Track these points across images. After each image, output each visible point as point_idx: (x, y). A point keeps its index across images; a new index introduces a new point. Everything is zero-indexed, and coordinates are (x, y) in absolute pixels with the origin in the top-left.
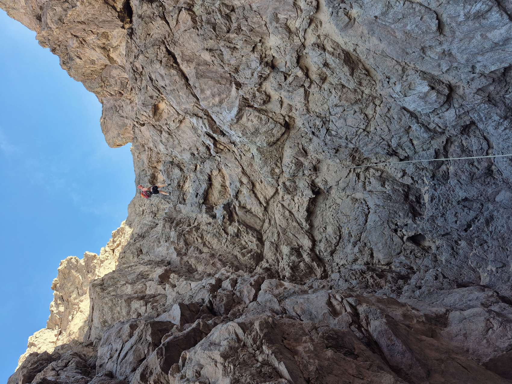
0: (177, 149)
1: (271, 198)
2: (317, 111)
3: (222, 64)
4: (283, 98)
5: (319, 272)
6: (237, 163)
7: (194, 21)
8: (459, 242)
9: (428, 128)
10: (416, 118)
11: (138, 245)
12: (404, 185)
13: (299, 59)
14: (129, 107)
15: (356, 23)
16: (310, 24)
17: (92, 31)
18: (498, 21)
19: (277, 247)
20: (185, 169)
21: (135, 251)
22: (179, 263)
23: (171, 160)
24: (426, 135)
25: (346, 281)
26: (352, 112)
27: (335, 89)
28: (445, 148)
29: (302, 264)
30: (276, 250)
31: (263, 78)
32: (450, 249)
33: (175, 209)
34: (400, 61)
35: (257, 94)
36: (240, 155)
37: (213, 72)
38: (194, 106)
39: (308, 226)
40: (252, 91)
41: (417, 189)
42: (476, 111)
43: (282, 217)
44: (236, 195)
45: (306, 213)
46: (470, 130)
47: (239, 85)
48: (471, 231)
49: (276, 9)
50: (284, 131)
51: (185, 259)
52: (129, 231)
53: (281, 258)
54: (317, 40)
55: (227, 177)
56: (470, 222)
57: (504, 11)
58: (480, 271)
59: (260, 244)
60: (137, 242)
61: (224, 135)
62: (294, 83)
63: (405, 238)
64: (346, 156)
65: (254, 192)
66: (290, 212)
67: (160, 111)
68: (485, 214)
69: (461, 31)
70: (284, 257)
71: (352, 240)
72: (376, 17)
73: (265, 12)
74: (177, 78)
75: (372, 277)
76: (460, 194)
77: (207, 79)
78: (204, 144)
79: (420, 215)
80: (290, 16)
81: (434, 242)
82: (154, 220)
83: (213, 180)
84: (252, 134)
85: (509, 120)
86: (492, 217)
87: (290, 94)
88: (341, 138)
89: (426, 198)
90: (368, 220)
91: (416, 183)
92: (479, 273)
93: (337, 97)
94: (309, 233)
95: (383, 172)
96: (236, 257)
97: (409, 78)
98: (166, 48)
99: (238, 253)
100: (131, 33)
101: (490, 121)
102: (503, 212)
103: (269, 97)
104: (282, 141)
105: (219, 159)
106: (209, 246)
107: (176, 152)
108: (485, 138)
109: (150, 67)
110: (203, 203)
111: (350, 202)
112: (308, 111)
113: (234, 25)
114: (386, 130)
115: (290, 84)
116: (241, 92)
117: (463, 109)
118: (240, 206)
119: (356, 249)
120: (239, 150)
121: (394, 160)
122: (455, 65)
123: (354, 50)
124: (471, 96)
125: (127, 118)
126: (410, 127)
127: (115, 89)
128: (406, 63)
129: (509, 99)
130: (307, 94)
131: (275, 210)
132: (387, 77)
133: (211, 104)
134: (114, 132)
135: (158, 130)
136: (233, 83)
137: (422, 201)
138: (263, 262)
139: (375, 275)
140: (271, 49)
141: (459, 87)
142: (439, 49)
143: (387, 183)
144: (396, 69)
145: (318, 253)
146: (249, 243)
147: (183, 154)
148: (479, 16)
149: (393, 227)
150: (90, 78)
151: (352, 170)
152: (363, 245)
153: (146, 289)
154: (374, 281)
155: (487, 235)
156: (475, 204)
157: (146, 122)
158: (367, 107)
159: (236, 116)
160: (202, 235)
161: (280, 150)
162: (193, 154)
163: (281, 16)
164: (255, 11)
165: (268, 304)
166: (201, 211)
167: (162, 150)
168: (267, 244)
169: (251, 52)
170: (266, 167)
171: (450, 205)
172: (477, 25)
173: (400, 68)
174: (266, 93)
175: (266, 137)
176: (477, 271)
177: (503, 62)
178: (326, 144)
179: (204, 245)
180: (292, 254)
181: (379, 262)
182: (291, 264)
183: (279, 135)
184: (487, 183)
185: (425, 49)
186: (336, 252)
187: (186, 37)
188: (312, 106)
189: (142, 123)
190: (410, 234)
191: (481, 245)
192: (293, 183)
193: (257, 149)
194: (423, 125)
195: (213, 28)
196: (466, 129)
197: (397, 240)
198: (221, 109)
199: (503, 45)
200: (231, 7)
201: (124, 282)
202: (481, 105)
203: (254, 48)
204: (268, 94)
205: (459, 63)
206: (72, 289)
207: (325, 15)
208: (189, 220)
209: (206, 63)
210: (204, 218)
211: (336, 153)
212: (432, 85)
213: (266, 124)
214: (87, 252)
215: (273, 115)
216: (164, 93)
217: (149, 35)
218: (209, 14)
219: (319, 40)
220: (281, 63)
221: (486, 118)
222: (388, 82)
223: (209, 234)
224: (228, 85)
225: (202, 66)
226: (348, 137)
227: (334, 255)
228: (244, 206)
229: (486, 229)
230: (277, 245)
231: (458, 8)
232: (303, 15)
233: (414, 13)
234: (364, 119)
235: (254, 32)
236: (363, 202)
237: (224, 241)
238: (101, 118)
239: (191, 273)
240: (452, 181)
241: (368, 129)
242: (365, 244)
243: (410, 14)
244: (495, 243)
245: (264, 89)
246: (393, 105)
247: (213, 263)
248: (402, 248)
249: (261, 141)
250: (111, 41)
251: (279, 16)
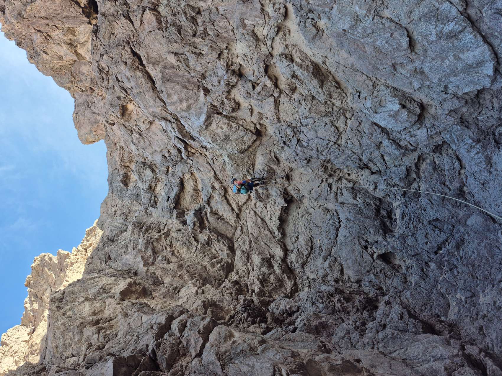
0: (148, 150)
1: (244, 205)
2: (288, 120)
3: (188, 69)
4: (253, 106)
5: (289, 285)
6: (209, 167)
7: (160, 22)
8: (430, 264)
9: (399, 145)
10: (387, 133)
11: (106, 249)
12: (375, 198)
13: (267, 69)
14: (101, 104)
15: (325, 34)
16: (277, 33)
17: (56, 26)
18: (471, 43)
19: (248, 257)
20: (157, 171)
21: (103, 256)
22: (145, 274)
23: (143, 161)
24: (397, 152)
25: (313, 303)
26: (323, 124)
27: (305, 100)
28: (417, 165)
29: (272, 277)
30: (248, 259)
31: (230, 87)
32: (419, 270)
33: (146, 212)
34: (371, 76)
35: (226, 101)
36: (212, 159)
37: (180, 76)
38: (161, 110)
39: (280, 235)
40: (220, 98)
41: (389, 202)
42: (448, 131)
43: (254, 225)
44: (208, 201)
45: (278, 222)
46: (442, 148)
47: (207, 91)
48: (441, 254)
49: (242, 14)
50: (255, 139)
51: (152, 269)
52: (100, 233)
53: (251, 268)
54: (285, 50)
55: (199, 181)
56: (441, 245)
57: (478, 32)
58: (450, 297)
59: (231, 253)
60: (105, 247)
61: (194, 140)
62: (263, 93)
63: (375, 256)
64: (317, 166)
65: (226, 198)
66: (263, 220)
67: (129, 112)
68: (457, 236)
69: (433, 50)
70: (255, 268)
71: (323, 254)
72: (345, 30)
73: (232, 16)
74: (143, 81)
75: (339, 300)
76: (431, 214)
77: (173, 84)
78: (175, 147)
79: (391, 231)
80: (257, 22)
81: (405, 261)
82: (125, 223)
83: (185, 184)
84: (222, 141)
85: (481, 144)
86: (462, 241)
87: (260, 102)
88: (311, 150)
89: (398, 213)
90: (339, 235)
91: (388, 196)
92: (448, 299)
93: (307, 109)
94: (282, 242)
95: (355, 183)
96: (205, 267)
97: (380, 93)
98: (131, 49)
99: (207, 263)
100: (96, 32)
101: (462, 143)
102: (474, 237)
103: (238, 104)
104: (254, 148)
105: (191, 163)
106: (178, 255)
107: (147, 154)
108: (458, 158)
109: (115, 68)
110: (174, 208)
111: (322, 213)
112: (279, 120)
113: (200, 29)
114: (357, 144)
115: (258, 94)
116: (209, 99)
117: (435, 129)
118: (212, 212)
119: (326, 265)
120: (211, 155)
121: (365, 173)
122: (427, 83)
123: (323, 62)
124: (443, 117)
125: (99, 114)
126: (381, 142)
127: (86, 85)
128: (377, 78)
129: (482, 121)
130: (277, 103)
131: (248, 217)
132: (357, 92)
133: (179, 109)
134: (86, 128)
135: (129, 130)
136: (201, 88)
137: (393, 216)
138: (232, 273)
139: (342, 299)
140: (238, 56)
141: (431, 106)
142: (410, 67)
143: (358, 195)
144: (367, 84)
145: (289, 264)
146: (220, 252)
147: (154, 156)
148: (452, 36)
149: (363, 243)
150: (60, 73)
151: (324, 180)
152: (333, 260)
153: (105, 308)
154: (341, 306)
155: (458, 260)
156: (446, 225)
157: (116, 122)
158: (337, 119)
159: (205, 122)
160: (171, 243)
161: (252, 157)
162: (164, 157)
163: (248, 22)
164: (222, 15)
165: (211, 366)
166: (172, 216)
167: (133, 150)
168: (238, 253)
169: (217, 59)
170: (237, 174)
171: (421, 224)
172: (450, 45)
173: (371, 83)
174: (235, 100)
175: (236, 145)
176: (446, 297)
177: (476, 84)
178: (297, 155)
179: (173, 254)
180: (263, 265)
181: (349, 278)
182: (260, 277)
183: (250, 142)
184: (458, 204)
185: (396, 66)
186: (307, 264)
187: (152, 39)
188: (282, 115)
189: (112, 122)
190: (380, 251)
191: (451, 270)
192: (265, 191)
193: (228, 156)
194: (394, 141)
195: (178, 31)
196: (437, 149)
197: (367, 257)
198: (189, 114)
199: (476, 67)
200: (197, 10)
201: (83, 299)
202: (454, 127)
203: (220, 55)
204: (237, 101)
205: (432, 82)
206: (45, 287)
207: (292, 23)
208: (159, 226)
209: (173, 67)
210: (174, 223)
211: (308, 163)
212: (403, 103)
213: (236, 131)
214: (60, 250)
215: (243, 122)
216: (131, 95)
217: (113, 34)
218: (174, 15)
219: (287, 50)
220: (248, 71)
221: (458, 140)
222: (359, 96)
223: (179, 242)
224: (195, 91)
225: (168, 69)
226: (319, 149)
227: (305, 267)
228: (216, 212)
229: (456, 254)
230: (248, 254)
231: (430, 27)
232: (271, 22)
233: (384, 28)
234: (335, 132)
235: (220, 38)
236: (335, 214)
237: (194, 249)
238: (74, 114)
239: (157, 285)
240: (424, 201)
241: (339, 142)
242: (336, 259)
243: (380, 30)
244: (465, 269)
245: (233, 96)
246: (364, 120)
247: (180, 275)
248: (372, 267)
249: (232, 147)
250: (77, 36)
251: (246, 21)
